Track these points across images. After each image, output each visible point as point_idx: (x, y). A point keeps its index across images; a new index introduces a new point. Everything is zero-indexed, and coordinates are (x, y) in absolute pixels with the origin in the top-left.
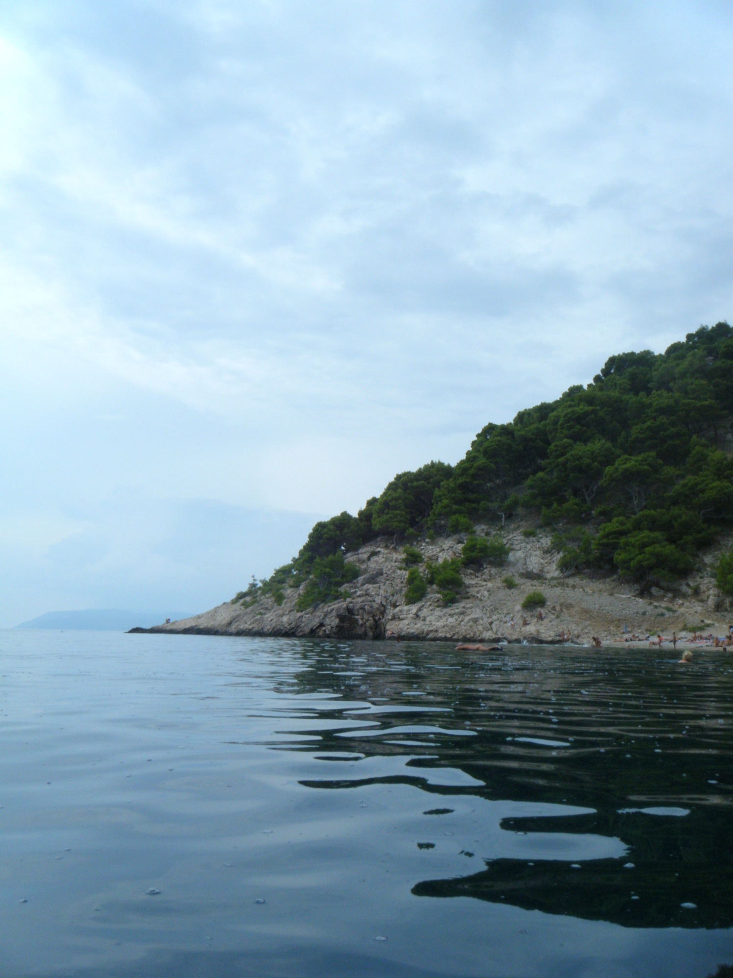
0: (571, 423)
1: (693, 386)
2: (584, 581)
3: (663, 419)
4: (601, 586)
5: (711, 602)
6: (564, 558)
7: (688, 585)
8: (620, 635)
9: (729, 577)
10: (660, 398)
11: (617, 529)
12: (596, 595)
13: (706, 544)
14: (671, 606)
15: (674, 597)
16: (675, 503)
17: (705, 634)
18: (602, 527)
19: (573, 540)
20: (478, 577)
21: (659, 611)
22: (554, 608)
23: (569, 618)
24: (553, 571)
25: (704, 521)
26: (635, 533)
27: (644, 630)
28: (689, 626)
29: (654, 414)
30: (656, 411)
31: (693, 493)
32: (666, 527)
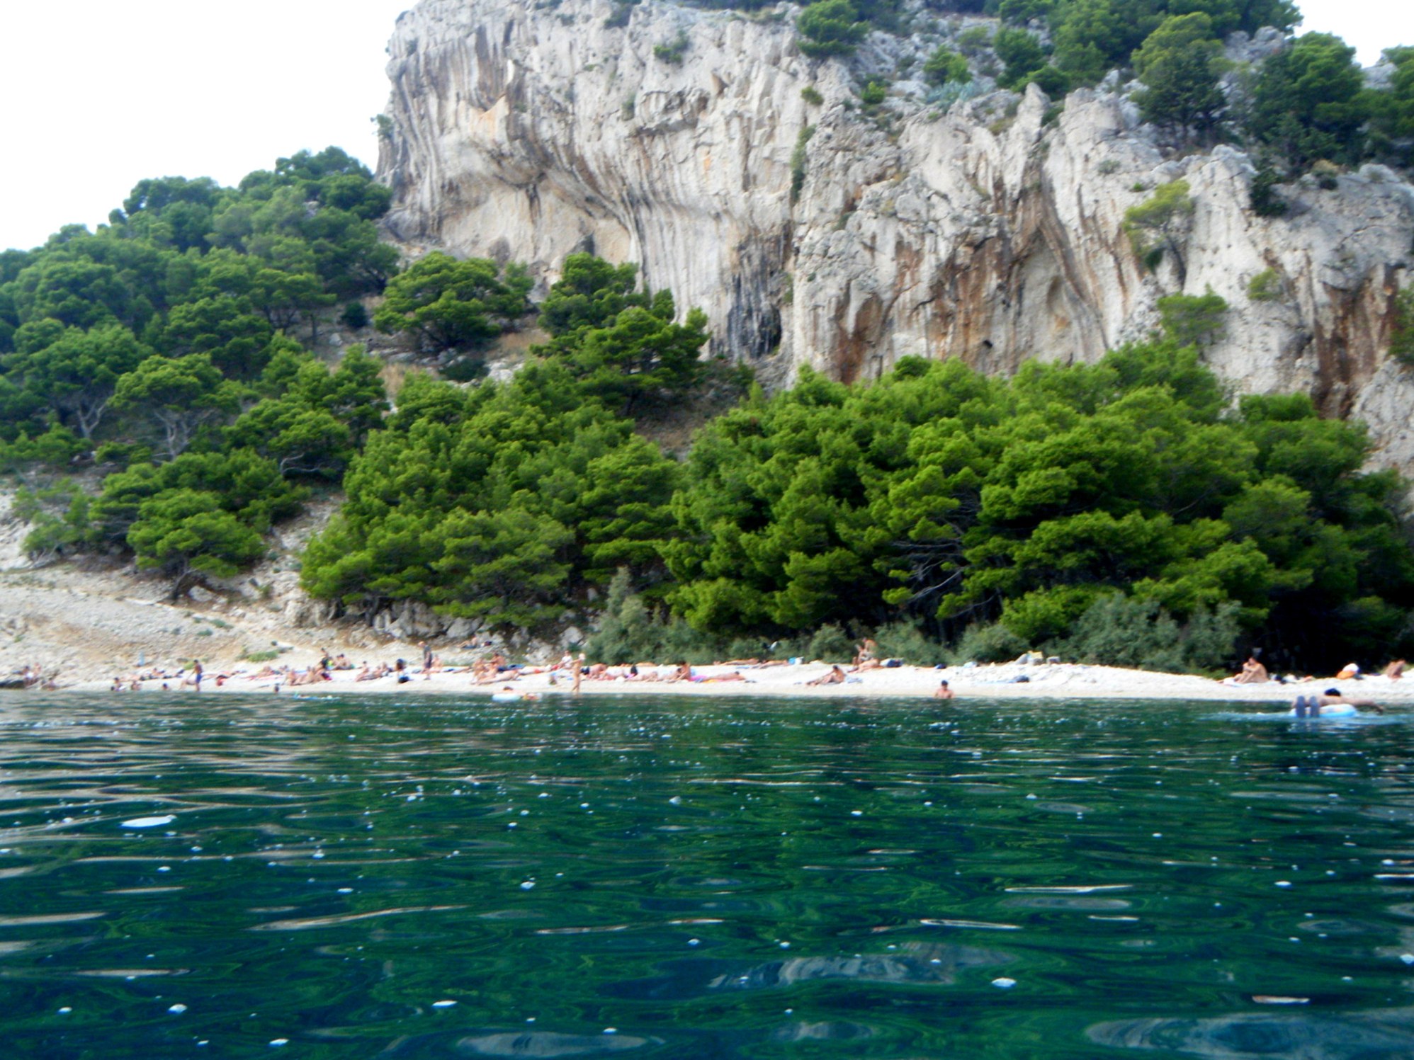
0: (61, 290)
1: (281, 248)
2: (72, 575)
3: (225, 298)
4: (103, 585)
5: (291, 612)
6: (35, 533)
7: (254, 583)
8: (132, 670)
9: (320, 569)
10: (223, 262)
11: (135, 485)
12: (93, 600)
13: (285, 516)
14: (223, 618)
15: (230, 603)
16: (239, 444)
18: (110, 478)
19: (54, 501)
21: (203, 627)
22: (14, 624)
23: (40, 642)
24: (13, 556)
25: (288, 476)
26: (169, 492)
27: (174, 661)
28: (252, 651)
29: (212, 289)
30: (215, 283)
31: (271, 429)
32: (222, 484)
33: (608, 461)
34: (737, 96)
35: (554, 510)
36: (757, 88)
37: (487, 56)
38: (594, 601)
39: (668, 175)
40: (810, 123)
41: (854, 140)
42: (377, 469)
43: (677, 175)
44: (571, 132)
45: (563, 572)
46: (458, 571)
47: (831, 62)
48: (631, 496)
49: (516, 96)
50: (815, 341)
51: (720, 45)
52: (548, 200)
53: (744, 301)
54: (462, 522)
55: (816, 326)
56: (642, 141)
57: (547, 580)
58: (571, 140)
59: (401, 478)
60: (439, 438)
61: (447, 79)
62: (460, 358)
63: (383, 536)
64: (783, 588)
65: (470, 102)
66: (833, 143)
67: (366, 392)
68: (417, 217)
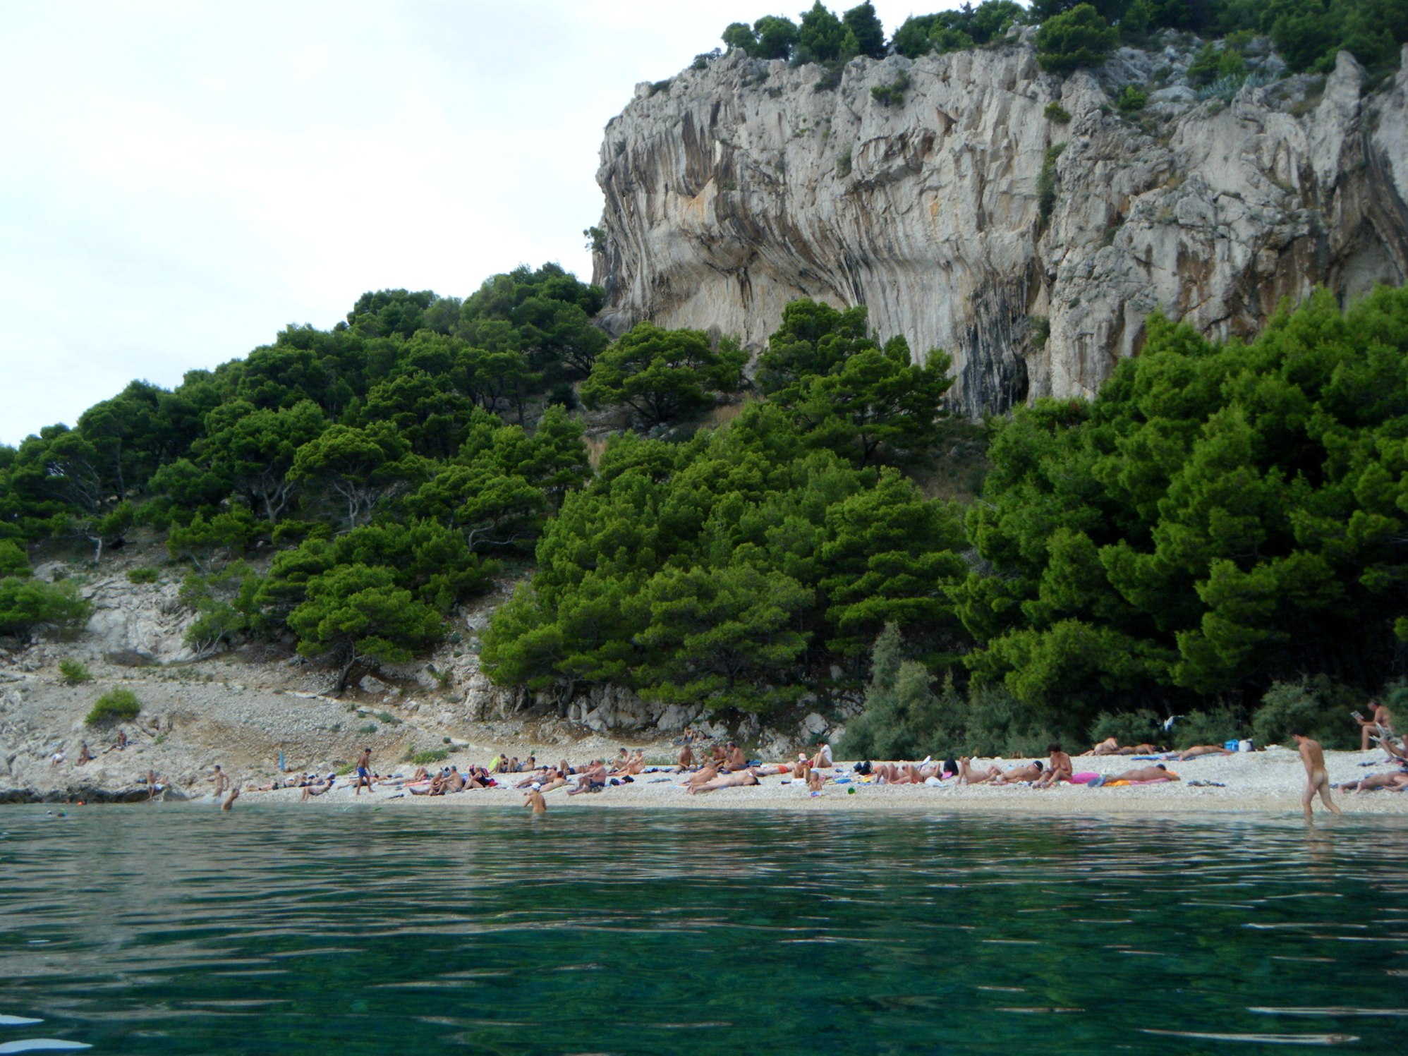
1: (485, 328)
2: (234, 667)
4: (263, 676)
5: (471, 703)
6: (199, 623)
7: (431, 670)
9: (502, 648)
11: (302, 561)
12: (249, 694)
13: (473, 593)
14: (394, 712)
15: (403, 694)
16: (423, 513)
20: (14, 663)
21: (367, 722)
22: (154, 724)
23: (182, 743)
24: (176, 649)
25: (477, 549)
26: (340, 567)
28: (421, 750)
29: (410, 368)
30: (414, 362)
31: (457, 497)
32: (401, 558)
33: (853, 504)
34: (967, 128)
35: (786, 566)
36: (990, 117)
37: (695, 140)
38: (841, 680)
39: (890, 229)
40: (1055, 144)
41: (1116, 147)
42: (572, 529)
43: (900, 228)
44: (783, 202)
45: (801, 643)
46: (669, 645)
47: (1077, 75)
48: (884, 544)
49: (725, 175)
50: (1082, 376)
51: (945, 79)
52: (760, 283)
53: (981, 354)
54: (672, 581)
55: (1082, 358)
56: (860, 196)
57: (782, 651)
58: (783, 210)
59: (599, 536)
60: (643, 490)
61: (656, 172)
62: (672, 431)
63: (575, 604)
65: (679, 191)
66: (1091, 152)
67: (566, 456)
68: (629, 315)
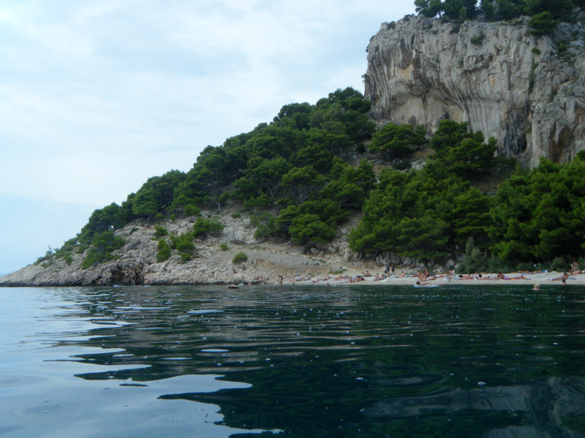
0: (261, 147)
1: (334, 126)
2: (271, 245)
4: (281, 248)
5: (346, 256)
6: (257, 231)
7: (332, 246)
8: (293, 277)
9: (356, 241)
10: (315, 133)
11: (290, 213)
12: (278, 253)
13: (342, 222)
14: (322, 259)
15: (325, 254)
16: (325, 197)
17: (343, 275)
18: (282, 211)
19: (263, 220)
20: (204, 244)
21: (316, 262)
22: (252, 262)
23: (262, 268)
24: (251, 239)
25: (342, 208)
26: (302, 215)
27: (307, 274)
28: (334, 270)
29: (311, 142)
30: (312, 140)
31: (335, 191)
32: (319, 211)
33: (462, 197)
34: (505, 54)
35: (442, 216)
36: (513, 50)
37: (405, 49)
38: (459, 250)
39: (478, 87)
40: (536, 61)
41: (555, 67)
42: (374, 204)
43: (481, 87)
44: (439, 74)
45: (446, 240)
46: (407, 240)
47: (543, 37)
48: (471, 210)
49: (417, 63)
50: (542, 147)
51: (497, 35)
52: (430, 100)
53: (510, 133)
54: (408, 222)
55: (542, 140)
56: (467, 75)
57: (440, 242)
58: (439, 77)
59: (384, 207)
60: (396, 192)
61: (391, 59)
62: (401, 162)
63: (378, 228)
64: (538, 243)
65: (399, 67)
66: (546, 69)
67: (368, 176)
68: (381, 111)
